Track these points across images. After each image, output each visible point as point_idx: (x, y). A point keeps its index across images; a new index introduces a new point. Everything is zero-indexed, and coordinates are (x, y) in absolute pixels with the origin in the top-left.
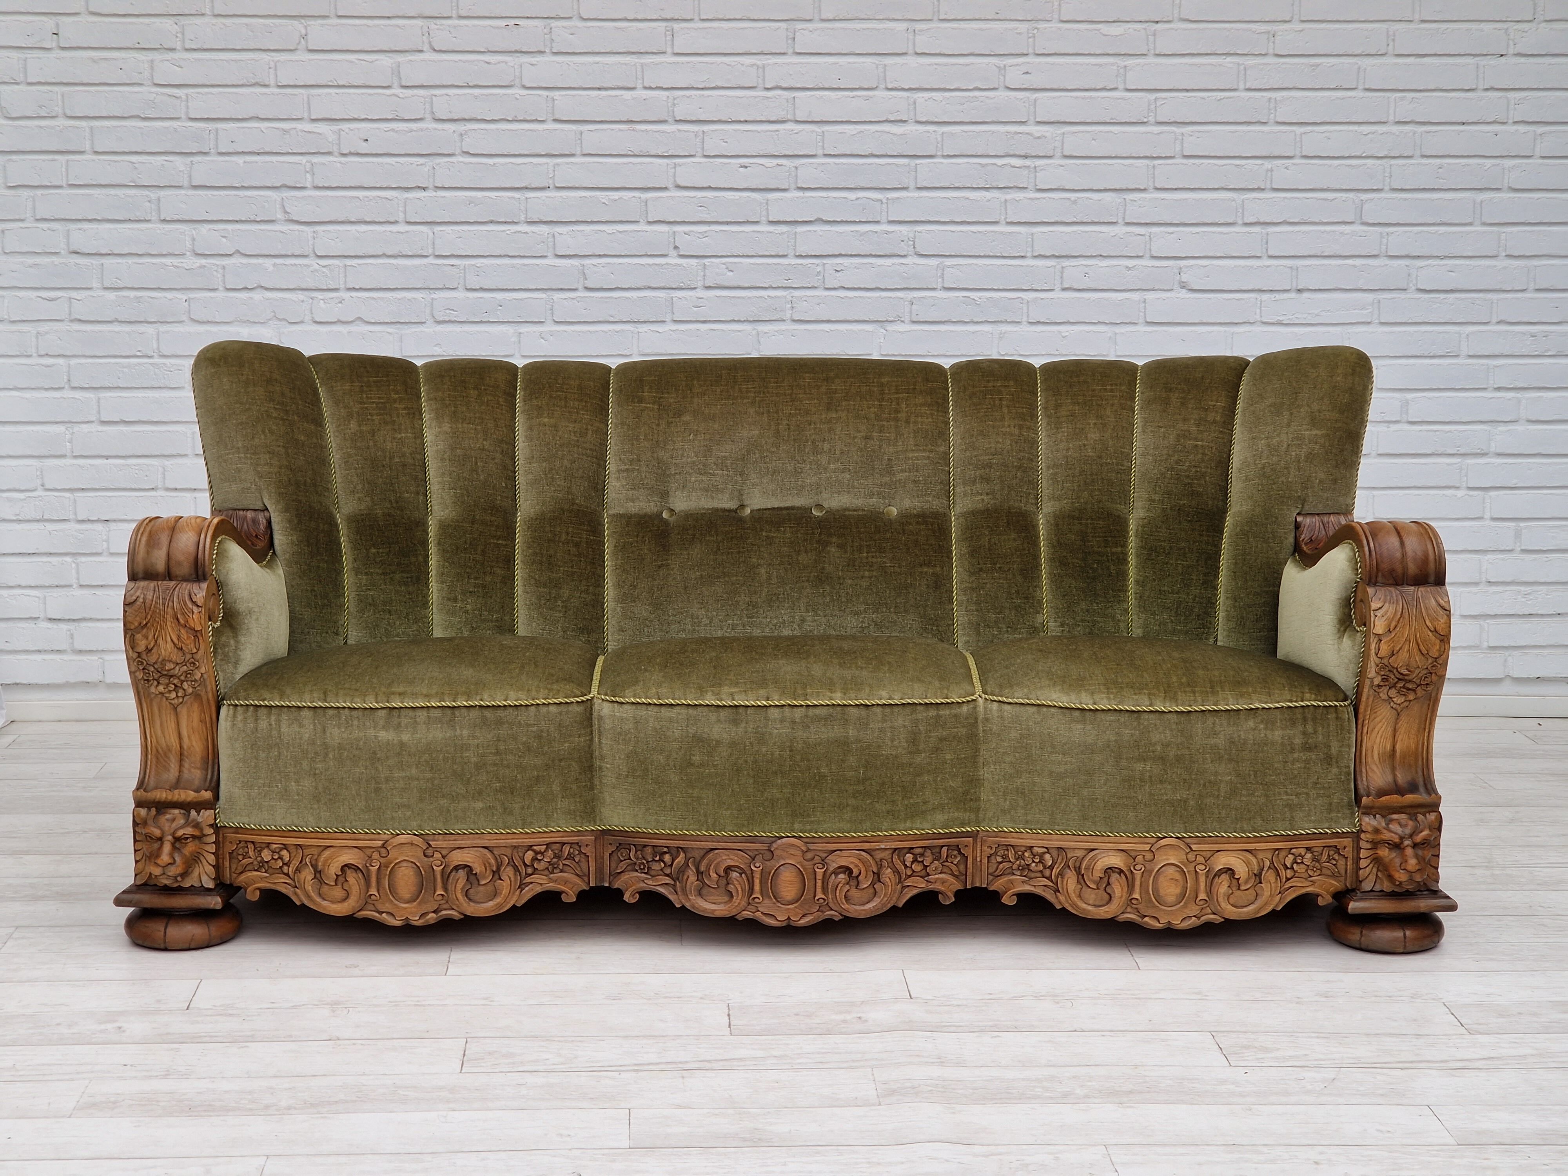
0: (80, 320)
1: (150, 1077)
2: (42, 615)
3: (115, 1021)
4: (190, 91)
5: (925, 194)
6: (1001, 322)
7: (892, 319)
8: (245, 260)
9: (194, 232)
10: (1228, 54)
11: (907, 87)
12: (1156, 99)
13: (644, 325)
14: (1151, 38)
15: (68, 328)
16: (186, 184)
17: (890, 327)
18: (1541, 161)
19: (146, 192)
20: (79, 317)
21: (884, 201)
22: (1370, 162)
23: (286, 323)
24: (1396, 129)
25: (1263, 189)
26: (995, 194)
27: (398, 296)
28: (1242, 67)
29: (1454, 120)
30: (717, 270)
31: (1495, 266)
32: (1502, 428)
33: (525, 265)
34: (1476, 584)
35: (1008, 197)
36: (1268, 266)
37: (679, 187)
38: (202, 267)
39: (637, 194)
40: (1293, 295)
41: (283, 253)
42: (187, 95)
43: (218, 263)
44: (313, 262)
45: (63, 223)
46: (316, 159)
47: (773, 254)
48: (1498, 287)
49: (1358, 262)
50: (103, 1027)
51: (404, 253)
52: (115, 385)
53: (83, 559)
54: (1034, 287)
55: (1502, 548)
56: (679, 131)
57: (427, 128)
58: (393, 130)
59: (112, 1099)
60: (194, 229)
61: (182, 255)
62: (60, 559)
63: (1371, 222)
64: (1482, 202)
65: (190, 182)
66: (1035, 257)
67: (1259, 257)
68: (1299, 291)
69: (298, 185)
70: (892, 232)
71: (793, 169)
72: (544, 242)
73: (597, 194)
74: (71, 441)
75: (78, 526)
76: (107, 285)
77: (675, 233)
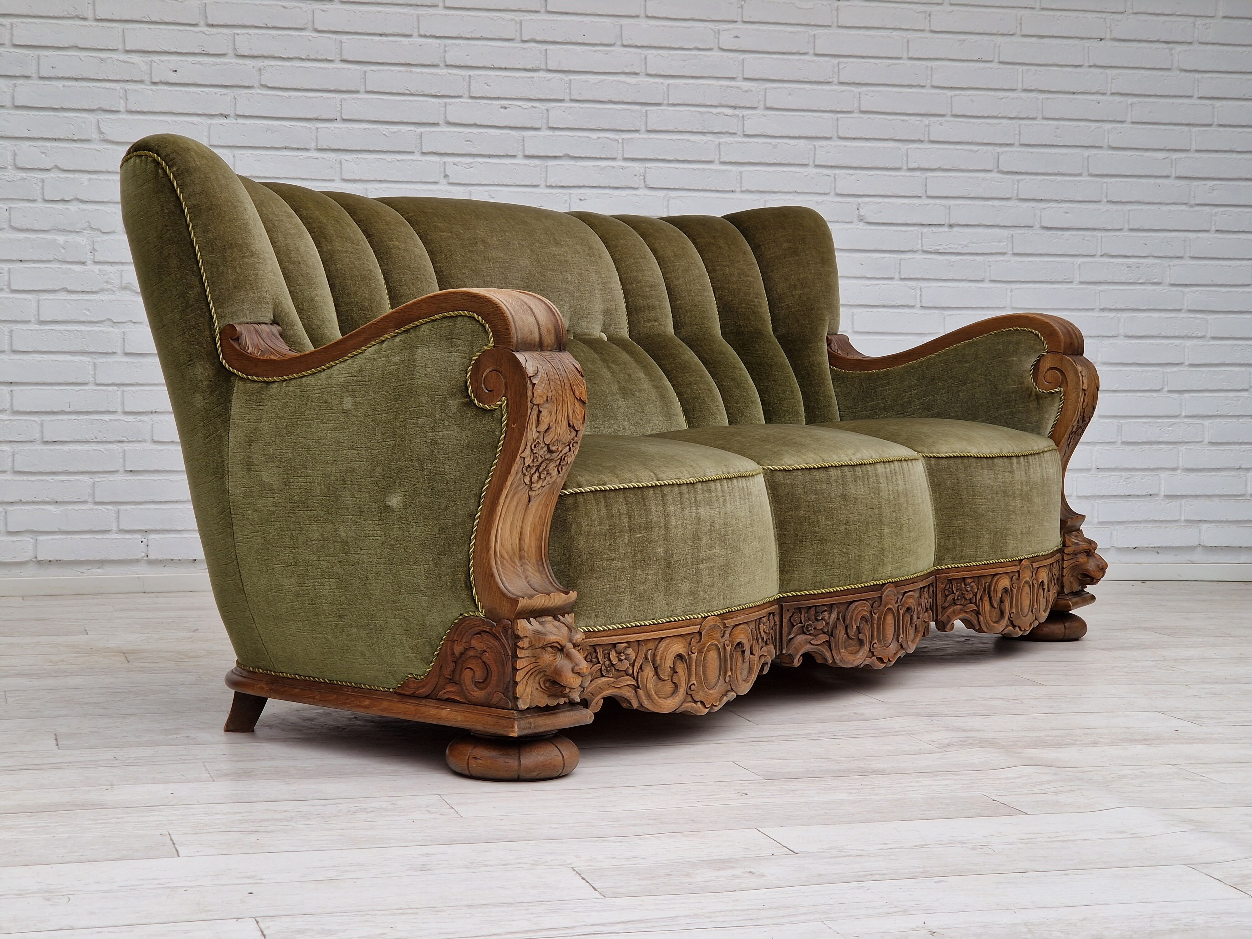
4: (15, 20)
5: (653, 136)
8: (63, 175)
9: (15, 148)
10: (894, 29)
11: (639, 45)
12: (838, 63)
14: (835, 13)
16: (9, 104)
18: (1131, 126)
21: (620, 141)
22: (1004, 121)
23: (98, 233)
24: (1024, 95)
25: (923, 141)
26: (710, 138)
28: (905, 40)
29: (1067, 90)
31: (1099, 209)
32: (1106, 342)
34: (1088, 470)
35: (721, 140)
36: (927, 205)
37: (449, 123)
38: (23, 179)
39: (413, 128)
40: (946, 229)
41: (98, 169)
42: (11, 24)
43: (37, 176)
46: (128, 86)
47: (528, 183)
48: (1101, 227)
49: (996, 203)
55: (1108, 441)
56: (450, 74)
57: (230, 63)
58: (199, 63)
60: (16, 145)
63: (1005, 170)
64: (1088, 156)
65: (13, 103)
66: (742, 192)
67: (920, 197)
68: (951, 226)
69: (113, 109)
70: (627, 167)
71: (545, 111)
72: (332, 168)
73: (379, 126)
77: (445, 163)
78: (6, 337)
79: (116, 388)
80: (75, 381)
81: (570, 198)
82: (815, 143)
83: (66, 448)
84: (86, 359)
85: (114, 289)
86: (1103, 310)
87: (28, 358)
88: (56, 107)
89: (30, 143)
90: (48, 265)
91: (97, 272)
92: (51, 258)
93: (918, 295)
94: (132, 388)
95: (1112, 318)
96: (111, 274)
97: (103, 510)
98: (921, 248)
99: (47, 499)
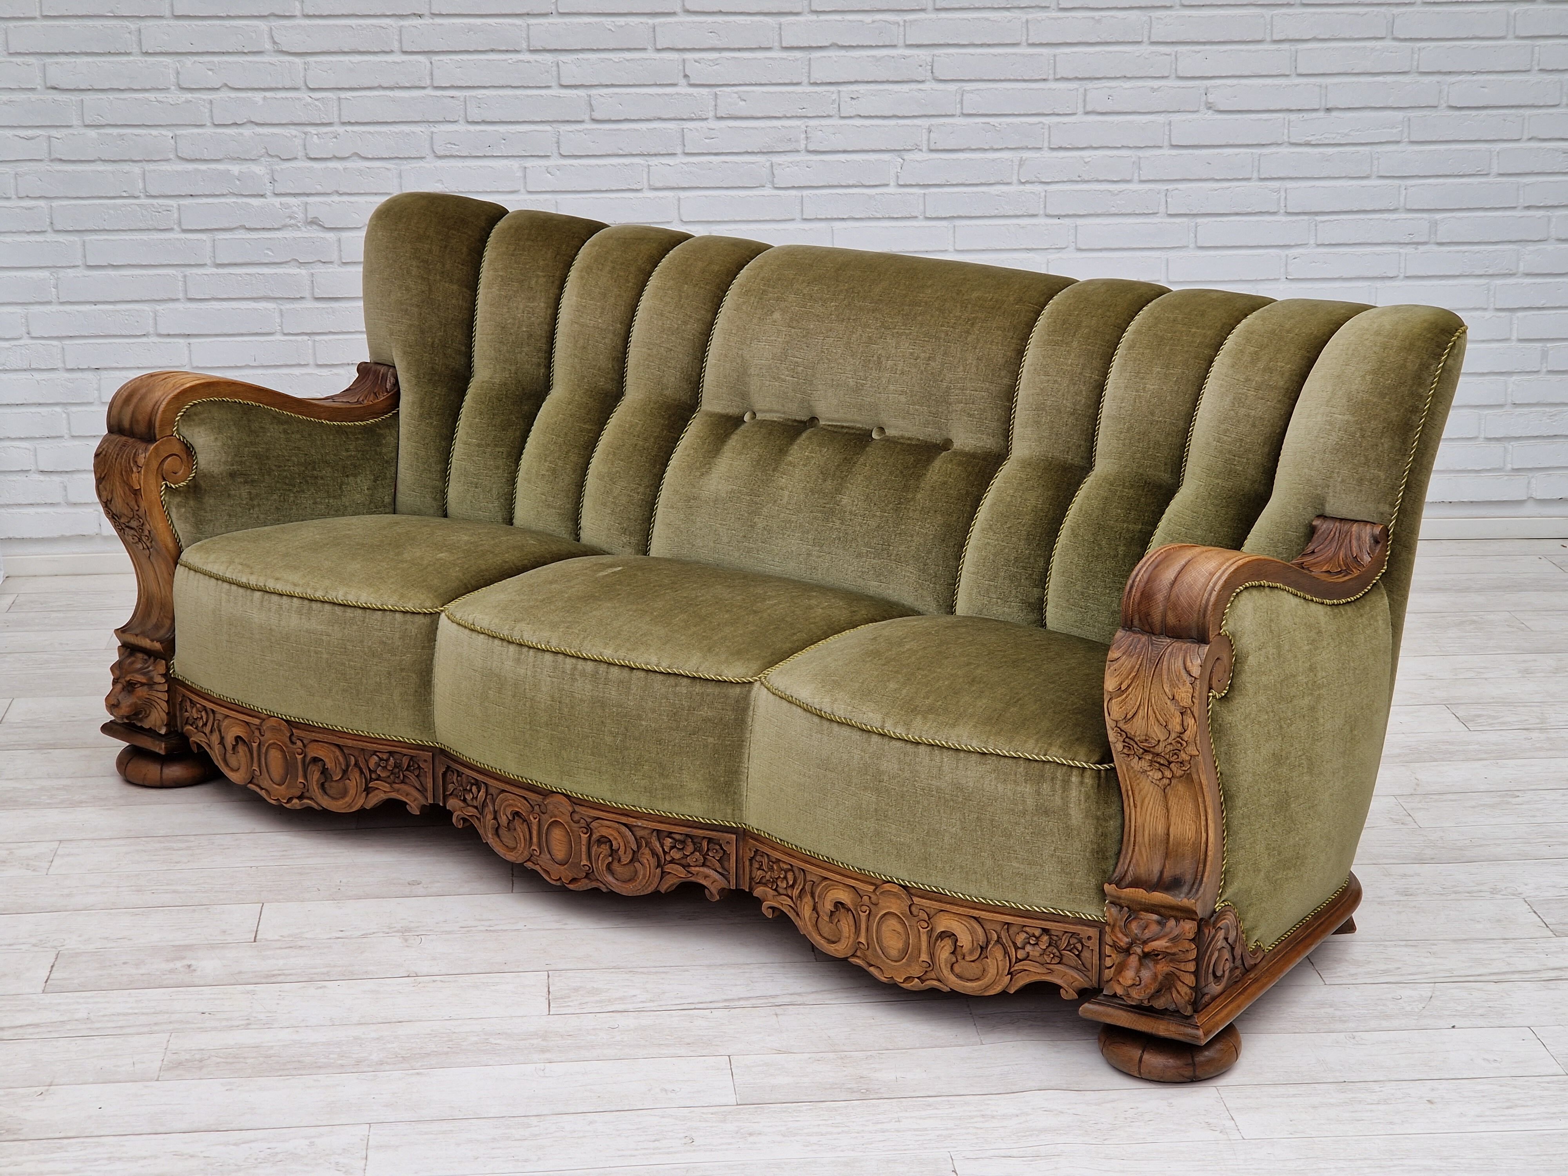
0: (61, 160)
1: (231, 1028)
2: (33, 468)
3: (184, 958)
5: (943, 15)
6: (1022, 148)
7: (910, 148)
8: (233, 94)
9: (177, 65)
13: (653, 158)
15: (49, 168)
16: (167, 13)
17: (908, 156)
19: (126, 23)
20: (59, 157)
21: (902, 23)
23: (278, 159)
26: (1017, 13)
27: (396, 130)
30: (730, 100)
31: (1528, 81)
32: (1531, 247)
33: (528, 96)
34: (1502, 406)
35: (1030, 16)
36: (1297, 85)
37: (687, 12)
38: (188, 102)
39: (644, 19)
40: (1321, 114)
41: (273, 85)
43: (204, 97)
44: (305, 95)
45: (38, 57)
47: (786, 81)
48: (1530, 103)
49: (1389, 79)
50: (171, 965)
51: (401, 85)
52: (102, 228)
53: (74, 409)
54: (1056, 111)
55: (1529, 370)
59: (197, 1057)
60: (178, 62)
61: (167, 89)
62: (49, 409)
63: (1402, 37)
64: (1516, 14)
65: (173, 12)
66: (1057, 80)
67: (1287, 76)
68: (1328, 110)
69: (287, 14)
70: (909, 57)
72: (548, 72)
73: (603, 19)
74: (56, 287)
75: (67, 375)
76: (87, 122)
77: (684, 60)
78: (180, 283)
79: (306, 338)
80: (260, 331)
81: (839, 98)
82: (1151, 14)
84: (271, 305)
85: (299, 224)
87: (205, 307)
88: (222, 14)
89: (196, 58)
90: (223, 200)
91: (278, 205)
92: (226, 192)
93: (1283, 198)
94: (323, 338)
95: (1540, 218)
96: (294, 208)
98: (1287, 140)
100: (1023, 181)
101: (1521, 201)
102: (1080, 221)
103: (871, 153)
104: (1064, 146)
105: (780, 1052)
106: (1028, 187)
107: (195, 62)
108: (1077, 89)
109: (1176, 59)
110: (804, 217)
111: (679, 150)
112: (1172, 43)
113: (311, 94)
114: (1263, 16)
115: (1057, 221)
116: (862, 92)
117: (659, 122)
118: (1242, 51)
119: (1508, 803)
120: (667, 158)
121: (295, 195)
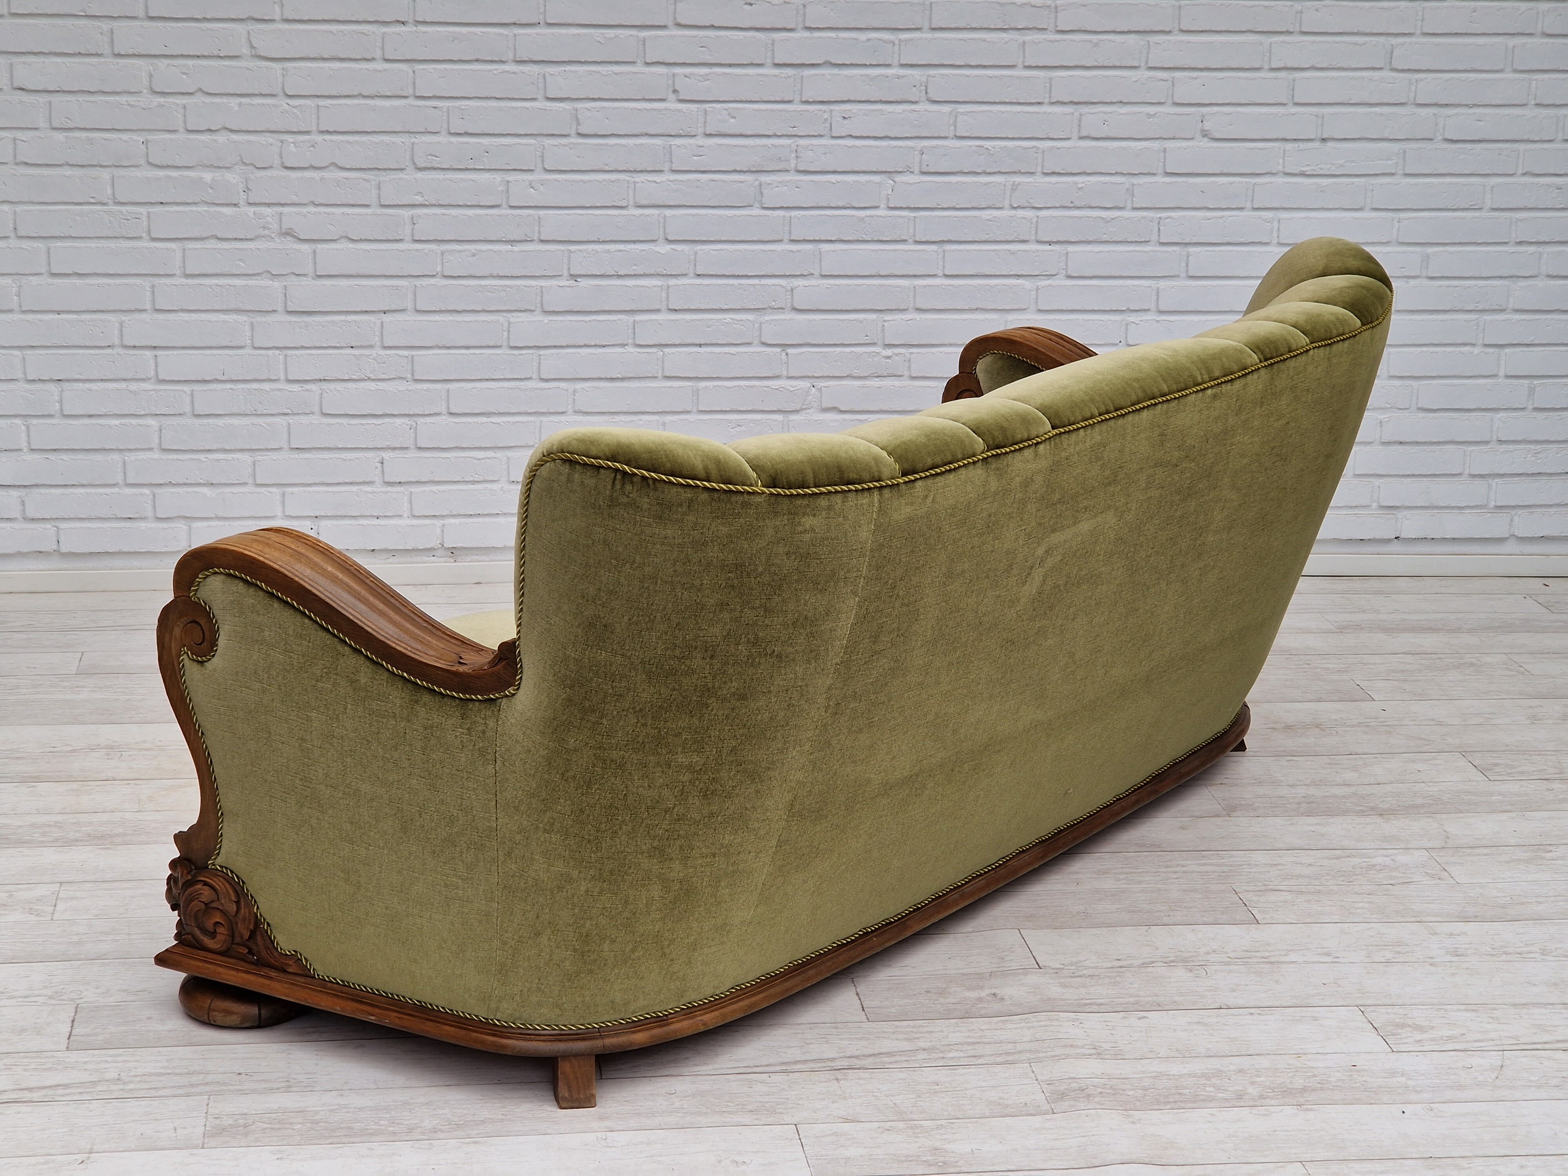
0: (26, 164)
1: (271, 1090)
5: (939, 35)
6: (1014, 173)
7: (901, 169)
8: (208, 100)
9: (151, 68)
13: (640, 175)
15: (13, 171)
16: (141, 14)
17: (899, 178)
19: (96, 23)
20: (26, 160)
21: (897, 42)
23: (253, 168)
25: (1292, 33)
26: (1012, 35)
27: (376, 140)
30: (719, 117)
31: (1524, 115)
32: (1522, 283)
33: (513, 108)
34: (1487, 443)
35: (1027, 38)
36: (1294, 115)
37: (679, 25)
38: (161, 106)
39: (634, 32)
40: (1317, 144)
41: (250, 91)
43: (178, 102)
44: (283, 102)
45: (5, 56)
47: (778, 99)
48: (1526, 137)
49: (1386, 110)
51: (383, 94)
52: (67, 235)
53: (35, 421)
54: (1051, 135)
55: (1515, 406)
59: (241, 1122)
60: (152, 64)
61: (139, 93)
62: (9, 421)
63: (1400, 68)
64: (1514, 47)
65: (147, 12)
66: (1052, 103)
67: (1285, 104)
68: (1324, 140)
69: (266, 18)
70: (904, 76)
71: (801, 7)
72: (534, 84)
73: (592, 31)
74: (18, 295)
75: (28, 386)
76: (55, 125)
77: (674, 75)
78: (148, 294)
79: (277, 352)
80: (229, 344)
81: (831, 117)
82: (1149, 39)
83: (220, 422)
84: (242, 318)
85: (273, 235)
86: (1520, 243)
87: (174, 318)
88: (198, 17)
89: (169, 61)
90: (194, 208)
91: (251, 214)
92: (197, 200)
93: (1276, 228)
94: (296, 352)
95: (1531, 254)
96: (268, 218)
97: (266, 493)
98: (1282, 170)
99: (202, 481)
100: (1015, 206)
101: (1514, 236)
102: (1071, 248)
103: (861, 175)
104: (1057, 171)
105: (847, 1120)
106: (1020, 213)
107: (168, 65)
108: (1073, 114)
109: (1173, 85)
110: (792, 238)
111: (666, 168)
112: (1170, 68)
113: (291, 102)
114: (1261, 44)
115: (1047, 247)
116: (854, 111)
117: (646, 137)
118: (1239, 78)
119: (1542, 858)
120: (654, 174)
121: (269, 205)
